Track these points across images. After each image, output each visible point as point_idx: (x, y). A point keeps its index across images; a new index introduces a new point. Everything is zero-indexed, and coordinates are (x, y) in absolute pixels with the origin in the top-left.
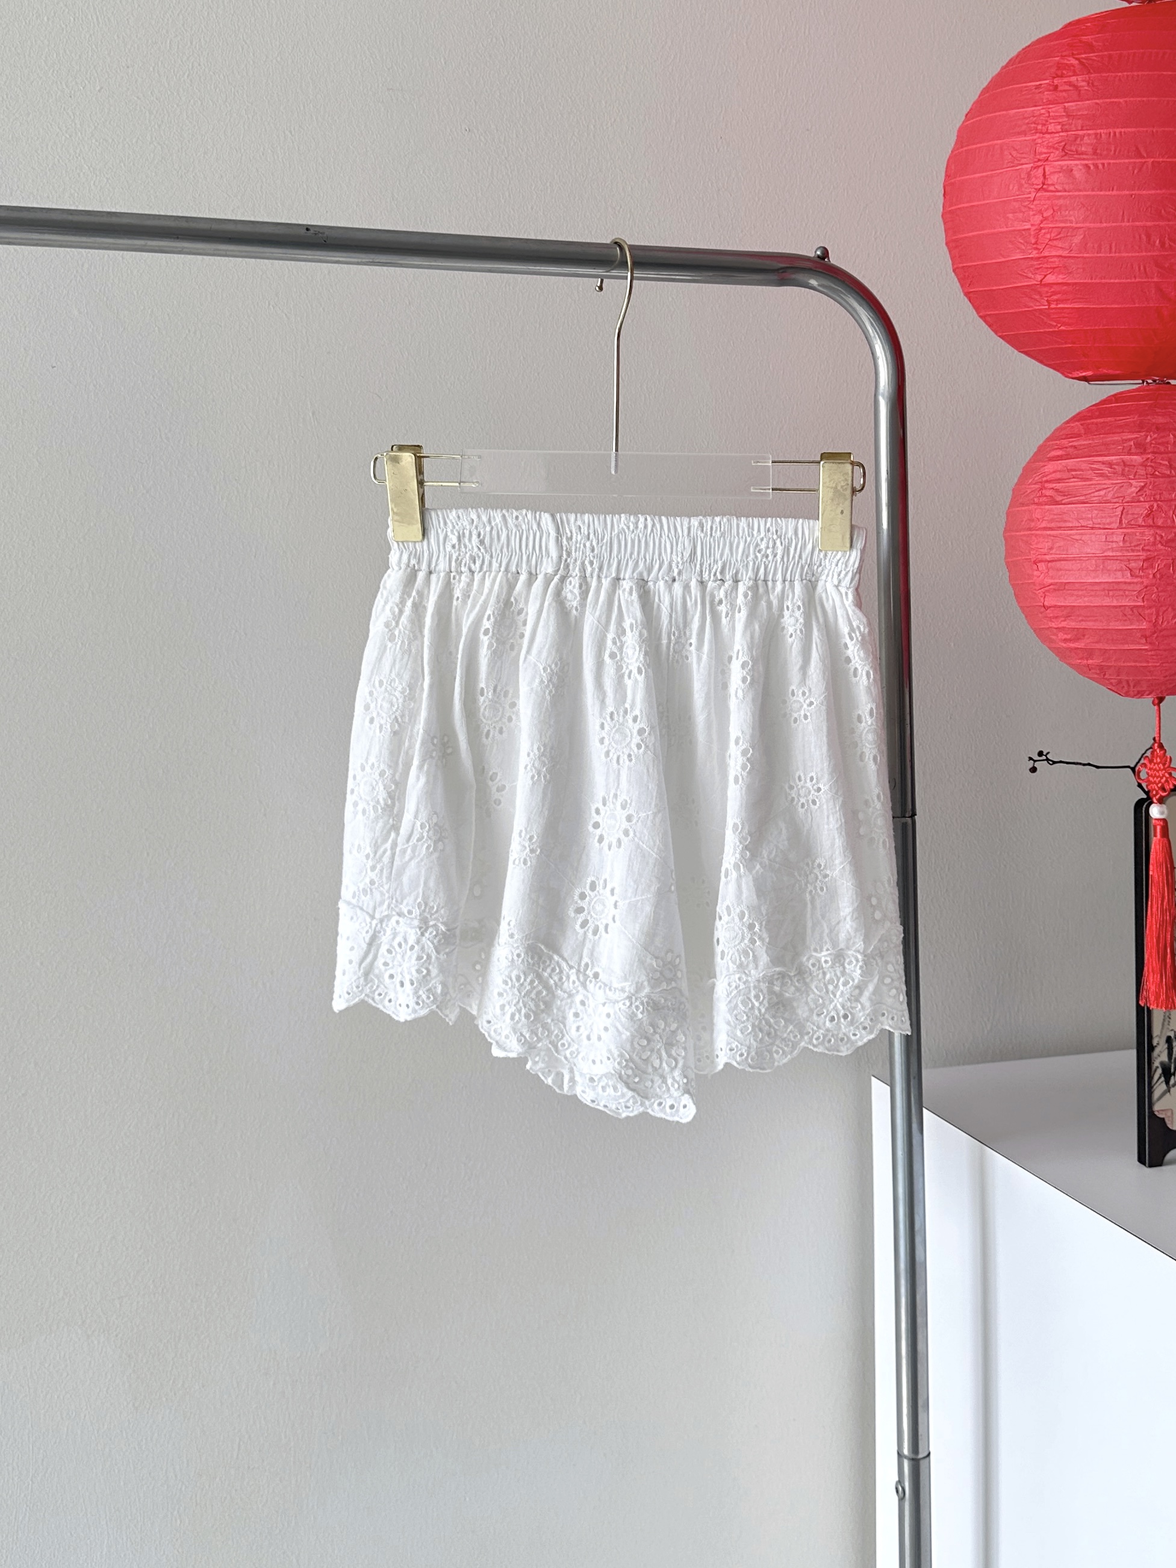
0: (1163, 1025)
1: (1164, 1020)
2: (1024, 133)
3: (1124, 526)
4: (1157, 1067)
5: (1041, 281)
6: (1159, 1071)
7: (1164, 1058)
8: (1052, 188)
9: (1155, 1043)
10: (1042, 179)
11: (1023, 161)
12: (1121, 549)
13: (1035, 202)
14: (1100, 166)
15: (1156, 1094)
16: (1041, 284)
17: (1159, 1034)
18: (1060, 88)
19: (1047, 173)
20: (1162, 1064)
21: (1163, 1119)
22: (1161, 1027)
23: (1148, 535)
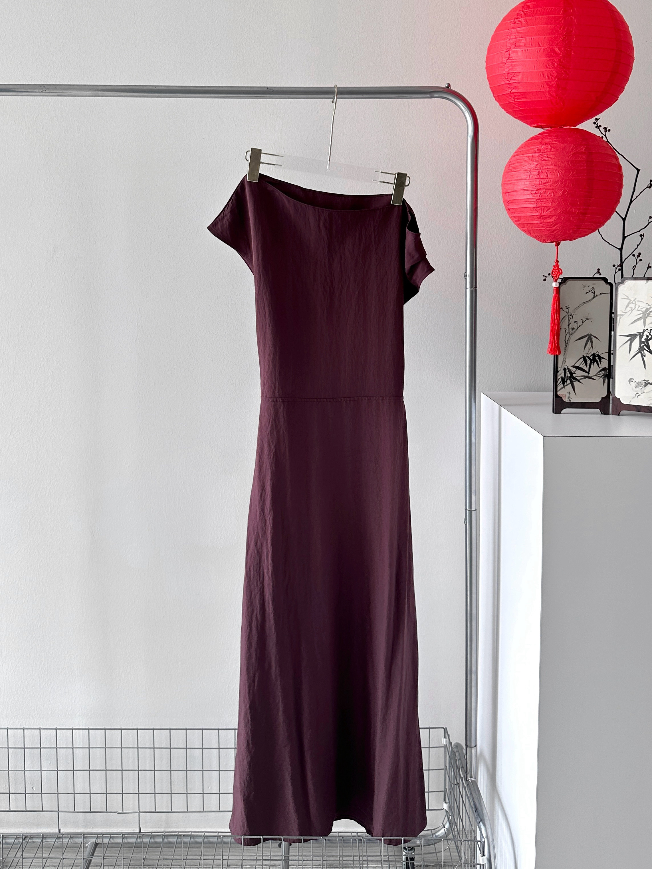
0: (562, 363)
1: (563, 362)
2: (504, 39)
3: (530, 178)
4: (560, 378)
5: (511, 92)
6: (560, 380)
7: (563, 375)
8: (511, 59)
9: (559, 369)
10: (508, 55)
11: (503, 49)
12: (529, 186)
13: (507, 64)
14: (527, 50)
15: (559, 388)
16: (511, 93)
17: (561, 366)
18: (516, 23)
19: (510, 53)
20: (562, 378)
21: (561, 397)
22: (561, 364)
23: (538, 181)
